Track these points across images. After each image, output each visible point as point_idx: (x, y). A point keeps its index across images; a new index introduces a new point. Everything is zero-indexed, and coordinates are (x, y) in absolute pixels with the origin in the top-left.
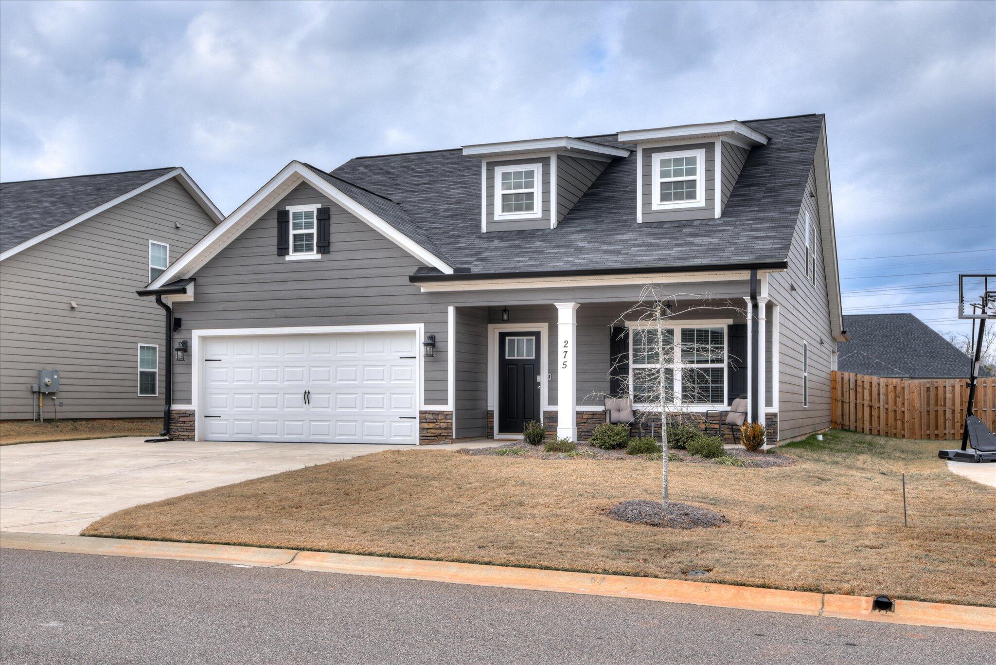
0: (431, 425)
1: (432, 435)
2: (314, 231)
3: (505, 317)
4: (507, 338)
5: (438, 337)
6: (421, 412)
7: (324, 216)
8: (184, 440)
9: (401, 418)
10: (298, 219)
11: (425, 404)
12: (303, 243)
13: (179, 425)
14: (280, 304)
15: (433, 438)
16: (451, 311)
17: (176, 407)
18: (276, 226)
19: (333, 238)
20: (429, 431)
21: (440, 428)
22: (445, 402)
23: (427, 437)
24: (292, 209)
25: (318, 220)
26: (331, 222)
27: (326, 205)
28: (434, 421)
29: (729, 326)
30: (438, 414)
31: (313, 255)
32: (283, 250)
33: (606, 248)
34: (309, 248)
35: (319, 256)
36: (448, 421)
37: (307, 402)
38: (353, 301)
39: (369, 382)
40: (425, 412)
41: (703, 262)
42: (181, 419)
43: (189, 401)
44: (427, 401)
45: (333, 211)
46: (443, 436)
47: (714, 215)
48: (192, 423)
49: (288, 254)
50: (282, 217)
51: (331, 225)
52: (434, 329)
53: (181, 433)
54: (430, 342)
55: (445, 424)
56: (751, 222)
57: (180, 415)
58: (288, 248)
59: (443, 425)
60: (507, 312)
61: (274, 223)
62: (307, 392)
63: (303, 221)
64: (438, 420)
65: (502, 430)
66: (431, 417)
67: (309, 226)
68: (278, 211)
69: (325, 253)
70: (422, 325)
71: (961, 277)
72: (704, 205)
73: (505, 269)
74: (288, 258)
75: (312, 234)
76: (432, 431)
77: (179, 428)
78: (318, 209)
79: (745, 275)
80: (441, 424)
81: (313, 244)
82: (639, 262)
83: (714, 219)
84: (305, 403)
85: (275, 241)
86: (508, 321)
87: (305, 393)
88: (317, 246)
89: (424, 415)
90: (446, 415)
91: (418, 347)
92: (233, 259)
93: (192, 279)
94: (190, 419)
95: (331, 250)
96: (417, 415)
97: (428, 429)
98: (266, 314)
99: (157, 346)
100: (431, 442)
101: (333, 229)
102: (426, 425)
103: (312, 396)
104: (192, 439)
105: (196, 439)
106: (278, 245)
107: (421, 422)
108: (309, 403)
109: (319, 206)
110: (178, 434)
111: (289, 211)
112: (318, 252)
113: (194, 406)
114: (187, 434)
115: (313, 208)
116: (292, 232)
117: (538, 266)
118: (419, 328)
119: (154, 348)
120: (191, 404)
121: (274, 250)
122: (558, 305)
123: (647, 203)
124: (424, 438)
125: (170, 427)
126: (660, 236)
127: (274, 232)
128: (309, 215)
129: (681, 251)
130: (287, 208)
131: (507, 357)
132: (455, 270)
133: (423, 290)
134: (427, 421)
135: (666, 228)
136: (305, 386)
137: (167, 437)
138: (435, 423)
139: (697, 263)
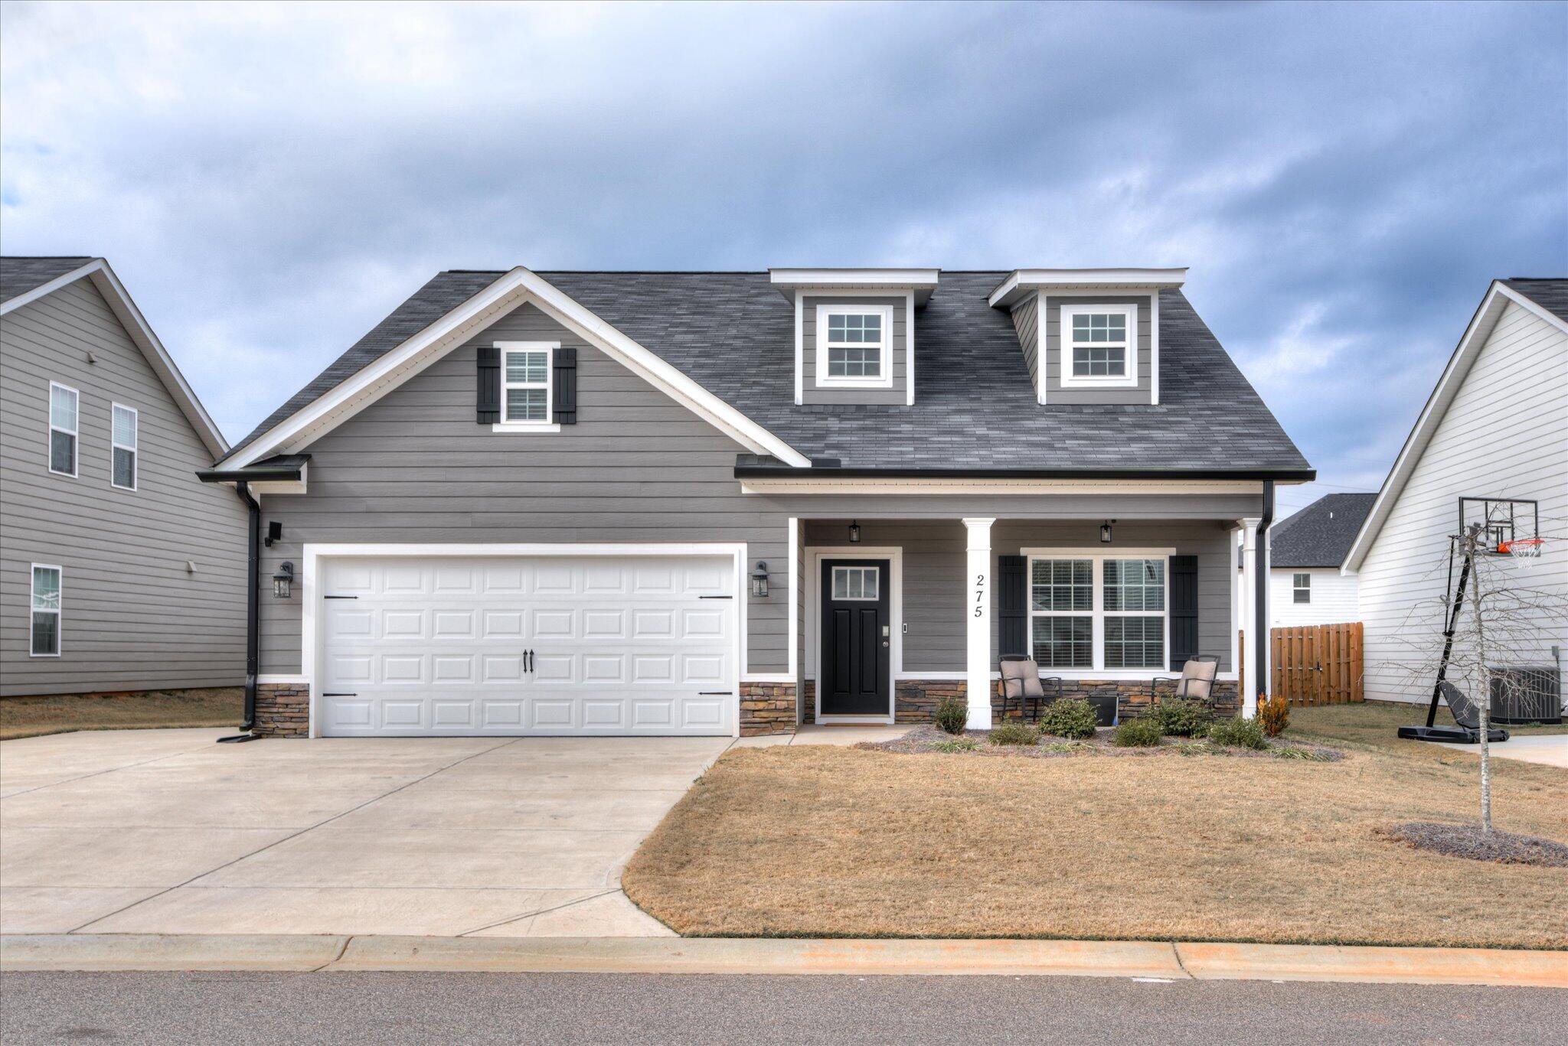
0: (761, 705)
1: (763, 720)
2: (548, 385)
3: (855, 537)
4: (834, 569)
5: (772, 565)
6: (743, 685)
7: (567, 363)
8: (284, 736)
9: (701, 693)
10: (514, 365)
11: (749, 671)
12: (526, 405)
13: (275, 710)
14: (483, 504)
15: (764, 725)
16: (793, 524)
17: (267, 679)
18: (475, 373)
19: (582, 399)
20: (756, 714)
21: (776, 709)
22: (783, 667)
23: (751, 725)
24: (506, 348)
25: (555, 368)
26: (579, 373)
27: (569, 345)
28: (765, 698)
29: (1171, 558)
30: (773, 687)
31: (547, 425)
32: (487, 413)
33: (1025, 439)
34: (538, 414)
35: (557, 429)
36: (790, 698)
37: (528, 668)
38: (617, 504)
39: (645, 637)
40: (750, 685)
41: (1195, 467)
42: (280, 700)
43: (296, 668)
44: (753, 667)
45: (582, 355)
46: (780, 721)
47: (1150, 398)
48: (304, 706)
49: (498, 421)
50: (487, 361)
51: (578, 378)
52: (764, 553)
53: (279, 725)
54: (760, 572)
55: (785, 703)
56: (1209, 412)
57: (277, 693)
58: (498, 412)
59: (781, 705)
60: (857, 529)
61: (472, 368)
62: (529, 652)
63: (527, 367)
64: (772, 697)
65: (826, 710)
66: (760, 691)
67: (539, 376)
68: (478, 349)
69: (567, 423)
70: (743, 547)
71: (1462, 500)
72: (1137, 386)
73: (888, 462)
74: (496, 428)
75: (544, 391)
76: (763, 714)
77: (275, 715)
78: (555, 351)
79: (1256, 487)
80: (778, 703)
81: (545, 407)
82: (1098, 463)
83: (1150, 405)
84: (525, 670)
85: (472, 398)
86: (859, 543)
87: (525, 653)
88: (554, 412)
89: (747, 689)
90: (785, 689)
91: (736, 580)
92: (385, 424)
93: (305, 456)
94: (300, 699)
95: (579, 418)
96: (736, 691)
97: (754, 711)
98: (458, 520)
99: (60, 568)
100: (760, 731)
101: (582, 383)
102: (751, 705)
103: (537, 659)
104: (304, 734)
105: (312, 734)
106: (478, 405)
107: (742, 701)
108: (532, 670)
109: (557, 345)
110: (272, 725)
111: (499, 350)
112: (555, 421)
113: (307, 676)
114: (293, 725)
115: (547, 348)
116: (505, 386)
117: (940, 460)
118: (739, 551)
119: (55, 572)
120: (300, 673)
121: (472, 413)
122: (968, 522)
123: (1054, 375)
124: (749, 725)
125: (257, 714)
126: (1092, 426)
127: (472, 384)
128: (538, 358)
129: (1146, 449)
130: (496, 345)
131: (834, 598)
132: (814, 461)
133: (745, 490)
134: (754, 698)
135: (1086, 414)
136: (524, 642)
137: (250, 733)
138: (766, 701)
139: (1184, 467)
